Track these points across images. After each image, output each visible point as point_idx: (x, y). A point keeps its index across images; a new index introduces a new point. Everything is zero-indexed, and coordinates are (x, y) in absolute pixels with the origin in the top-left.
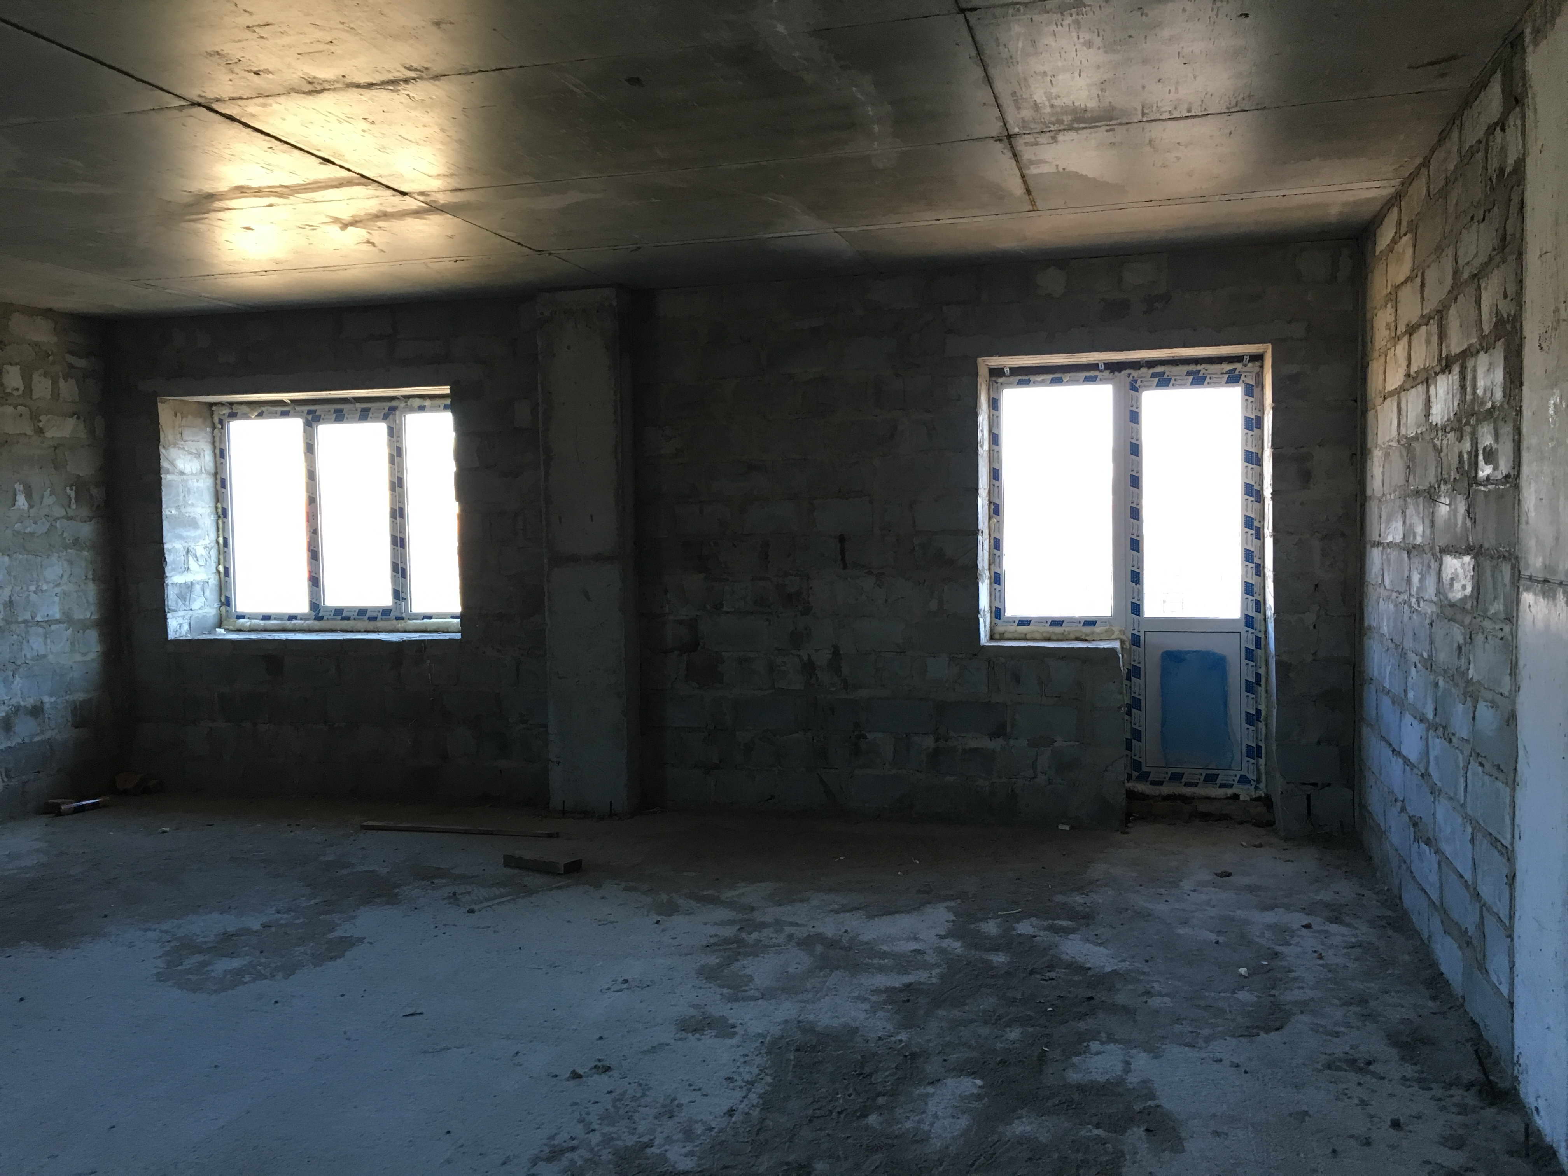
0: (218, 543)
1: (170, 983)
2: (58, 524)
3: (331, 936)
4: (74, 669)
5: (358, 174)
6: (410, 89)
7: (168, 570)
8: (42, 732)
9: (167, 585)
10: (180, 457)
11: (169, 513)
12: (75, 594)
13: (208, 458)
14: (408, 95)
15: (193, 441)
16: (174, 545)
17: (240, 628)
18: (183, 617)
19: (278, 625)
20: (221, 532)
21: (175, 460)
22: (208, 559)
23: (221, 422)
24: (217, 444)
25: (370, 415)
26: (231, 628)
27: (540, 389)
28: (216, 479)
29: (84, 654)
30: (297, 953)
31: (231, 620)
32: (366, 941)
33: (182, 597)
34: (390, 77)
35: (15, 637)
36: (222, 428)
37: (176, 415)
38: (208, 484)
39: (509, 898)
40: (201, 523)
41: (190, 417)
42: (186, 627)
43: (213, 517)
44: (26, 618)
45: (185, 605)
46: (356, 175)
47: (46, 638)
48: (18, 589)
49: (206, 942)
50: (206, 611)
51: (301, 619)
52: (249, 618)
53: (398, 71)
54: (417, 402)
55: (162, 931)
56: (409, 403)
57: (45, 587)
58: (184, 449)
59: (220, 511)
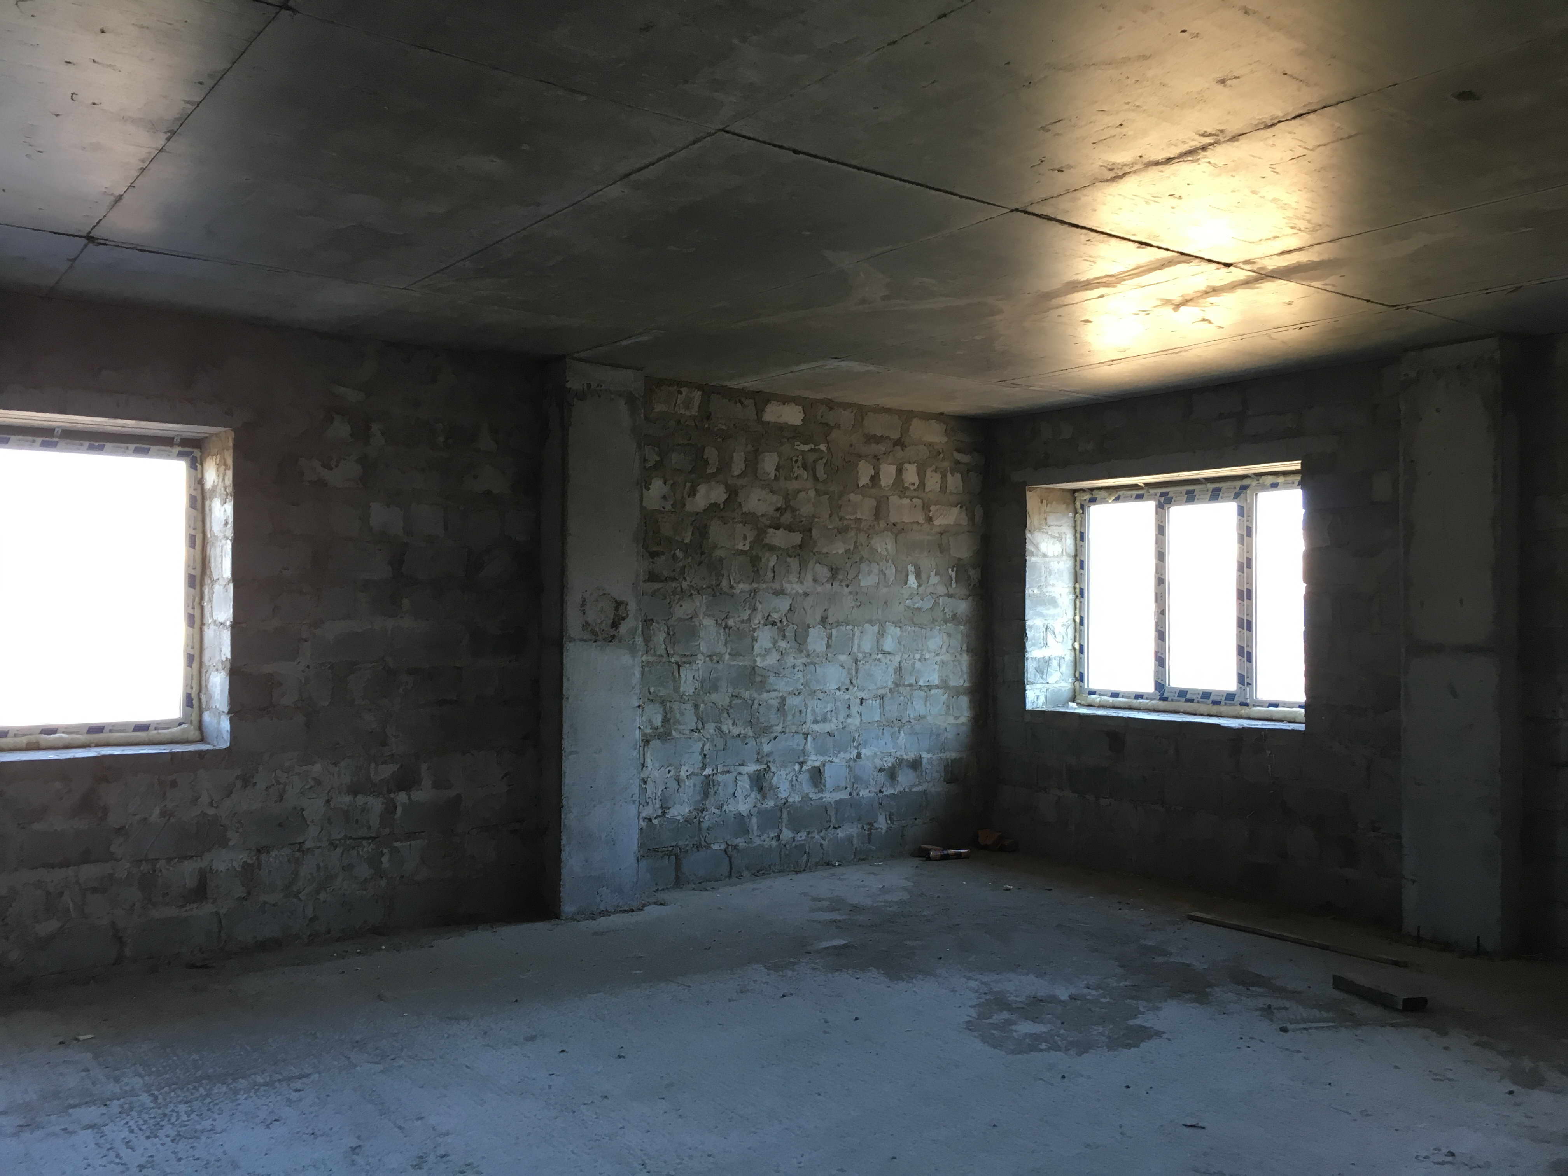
0: (1074, 621)
1: (976, 1034)
2: (941, 601)
3: (1132, 1022)
4: (948, 731)
5: (1178, 252)
6: (1211, 155)
7: (1028, 644)
8: (920, 784)
9: (1027, 659)
10: (1044, 540)
11: (1032, 593)
12: (952, 663)
13: (1069, 541)
14: (1209, 162)
15: (1056, 526)
16: (1035, 622)
17: (1091, 704)
18: (1041, 689)
19: (1124, 702)
20: (1077, 611)
21: (1038, 544)
22: (1065, 637)
23: (1082, 507)
24: (1078, 528)
25: (1221, 495)
26: (1083, 702)
27: (1401, 458)
28: (1076, 561)
29: (957, 718)
30: (1095, 1033)
31: (1084, 695)
32: (1165, 1036)
33: (1040, 671)
34: (1186, 148)
35: (902, 698)
36: (1083, 513)
37: (1042, 502)
38: (1068, 566)
39: (1330, 1024)
40: (1060, 601)
41: (1054, 502)
42: (1042, 699)
43: (1071, 597)
44: (911, 682)
45: (1042, 678)
46: (1176, 254)
47: (926, 701)
48: (906, 656)
49: (1016, 1002)
50: (1062, 685)
51: (1147, 699)
52: (1099, 695)
53: (1193, 140)
54: (1270, 480)
55: (982, 983)
56: (1261, 481)
57: (927, 656)
58: (1047, 533)
59: (1078, 591)
